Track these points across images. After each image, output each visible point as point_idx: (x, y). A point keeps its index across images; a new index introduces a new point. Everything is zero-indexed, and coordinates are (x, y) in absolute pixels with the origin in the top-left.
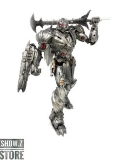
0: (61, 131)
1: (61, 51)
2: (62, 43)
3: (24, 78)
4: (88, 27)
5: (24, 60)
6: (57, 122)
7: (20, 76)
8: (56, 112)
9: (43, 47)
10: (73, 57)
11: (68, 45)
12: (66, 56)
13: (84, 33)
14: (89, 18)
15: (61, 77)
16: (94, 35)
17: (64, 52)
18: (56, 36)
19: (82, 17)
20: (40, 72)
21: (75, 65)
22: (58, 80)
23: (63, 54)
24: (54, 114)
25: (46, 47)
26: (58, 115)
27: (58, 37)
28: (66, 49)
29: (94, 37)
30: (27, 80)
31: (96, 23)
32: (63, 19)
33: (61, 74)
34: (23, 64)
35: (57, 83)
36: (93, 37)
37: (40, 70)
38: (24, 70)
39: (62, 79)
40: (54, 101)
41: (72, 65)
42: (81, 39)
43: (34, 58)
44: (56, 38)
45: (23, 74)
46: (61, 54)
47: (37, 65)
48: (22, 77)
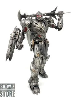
0: (36, 90)
1: (38, 33)
2: (38, 28)
3: (11, 51)
4: (56, 18)
5: (12, 38)
6: (33, 84)
7: (8, 49)
8: (33, 77)
9: (25, 30)
10: (47, 39)
11: (43, 29)
12: (42, 37)
13: (54, 22)
14: (57, 12)
15: (38, 51)
16: (61, 23)
17: (40, 34)
18: (34, 22)
19: (52, 12)
21: (49, 45)
22: (35, 53)
23: (40, 35)
24: (32, 78)
25: (27, 30)
26: (34, 79)
27: (36, 23)
28: (41, 31)
29: (61, 24)
30: (13, 52)
31: (61, 15)
32: (39, 12)
33: (37, 49)
34: (11, 41)
35: (35, 56)
36: (59, 24)
37: (23, 45)
38: (11, 45)
39: (38, 52)
40: (32, 68)
41: (46, 44)
42: (52, 26)
43: (19, 37)
44: (34, 24)
45: (10, 48)
46: (38, 36)
47: (21, 42)
48: (9, 50)
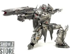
1: (46, 21)
12: (48, 23)
20: (22, 21)
